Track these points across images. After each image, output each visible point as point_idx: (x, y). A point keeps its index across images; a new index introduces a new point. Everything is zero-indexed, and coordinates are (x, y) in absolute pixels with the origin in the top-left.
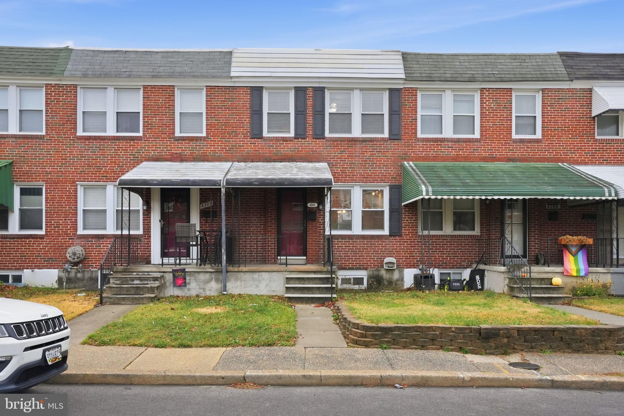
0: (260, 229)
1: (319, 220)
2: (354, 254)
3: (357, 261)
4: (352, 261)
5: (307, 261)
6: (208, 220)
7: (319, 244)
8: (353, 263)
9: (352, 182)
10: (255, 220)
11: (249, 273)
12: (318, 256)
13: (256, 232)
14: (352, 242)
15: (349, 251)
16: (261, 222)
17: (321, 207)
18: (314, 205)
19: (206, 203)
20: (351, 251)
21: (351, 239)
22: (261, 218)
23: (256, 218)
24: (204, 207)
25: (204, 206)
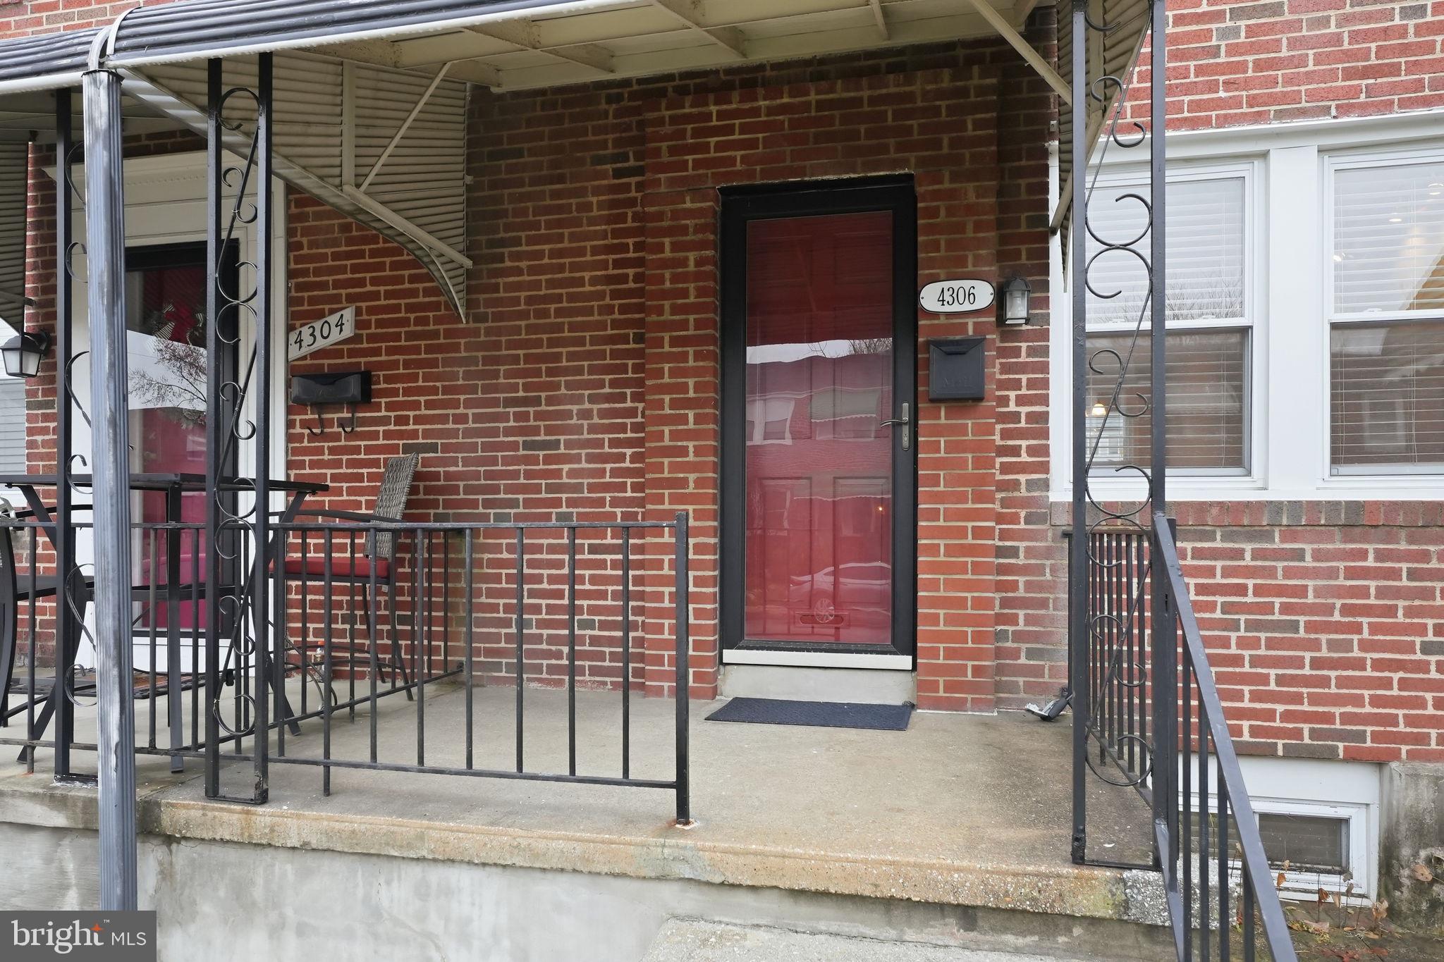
0: (614, 473)
1: (1004, 401)
2: (1271, 644)
3: (1297, 699)
4: (1255, 697)
5: (920, 686)
6: (330, 423)
7: (1002, 569)
8: (1270, 715)
9: (1259, 117)
10: (586, 414)
11: (339, 866)
12: (999, 653)
13: (592, 488)
14: (1256, 555)
15: (1235, 626)
16: (622, 428)
17: (1018, 309)
18: (970, 295)
19: (317, 325)
20: (1251, 625)
21: (1251, 537)
22: (622, 398)
23: (592, 399)
24: (305, 350)
25: (307, 339)
